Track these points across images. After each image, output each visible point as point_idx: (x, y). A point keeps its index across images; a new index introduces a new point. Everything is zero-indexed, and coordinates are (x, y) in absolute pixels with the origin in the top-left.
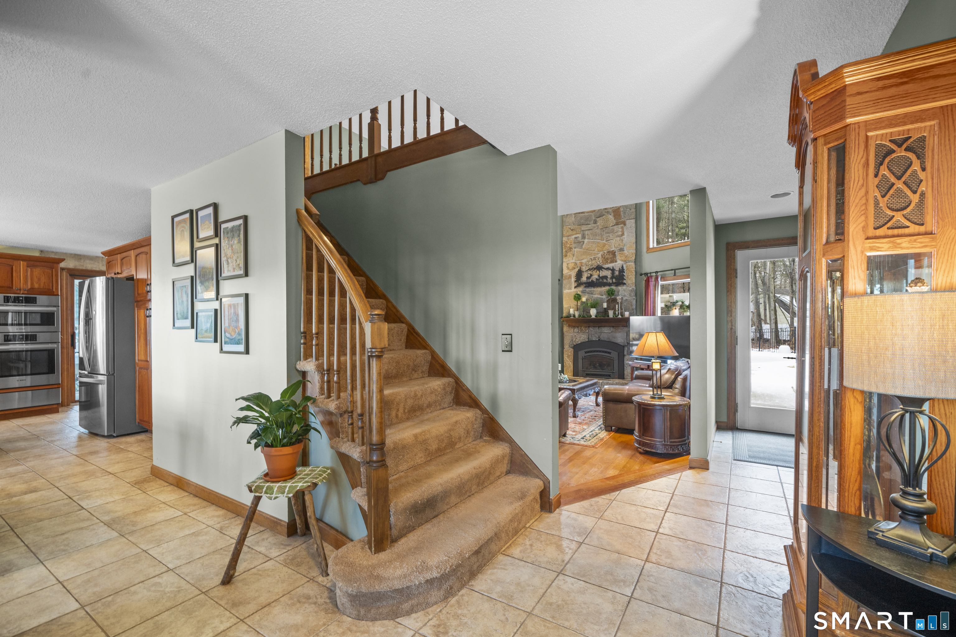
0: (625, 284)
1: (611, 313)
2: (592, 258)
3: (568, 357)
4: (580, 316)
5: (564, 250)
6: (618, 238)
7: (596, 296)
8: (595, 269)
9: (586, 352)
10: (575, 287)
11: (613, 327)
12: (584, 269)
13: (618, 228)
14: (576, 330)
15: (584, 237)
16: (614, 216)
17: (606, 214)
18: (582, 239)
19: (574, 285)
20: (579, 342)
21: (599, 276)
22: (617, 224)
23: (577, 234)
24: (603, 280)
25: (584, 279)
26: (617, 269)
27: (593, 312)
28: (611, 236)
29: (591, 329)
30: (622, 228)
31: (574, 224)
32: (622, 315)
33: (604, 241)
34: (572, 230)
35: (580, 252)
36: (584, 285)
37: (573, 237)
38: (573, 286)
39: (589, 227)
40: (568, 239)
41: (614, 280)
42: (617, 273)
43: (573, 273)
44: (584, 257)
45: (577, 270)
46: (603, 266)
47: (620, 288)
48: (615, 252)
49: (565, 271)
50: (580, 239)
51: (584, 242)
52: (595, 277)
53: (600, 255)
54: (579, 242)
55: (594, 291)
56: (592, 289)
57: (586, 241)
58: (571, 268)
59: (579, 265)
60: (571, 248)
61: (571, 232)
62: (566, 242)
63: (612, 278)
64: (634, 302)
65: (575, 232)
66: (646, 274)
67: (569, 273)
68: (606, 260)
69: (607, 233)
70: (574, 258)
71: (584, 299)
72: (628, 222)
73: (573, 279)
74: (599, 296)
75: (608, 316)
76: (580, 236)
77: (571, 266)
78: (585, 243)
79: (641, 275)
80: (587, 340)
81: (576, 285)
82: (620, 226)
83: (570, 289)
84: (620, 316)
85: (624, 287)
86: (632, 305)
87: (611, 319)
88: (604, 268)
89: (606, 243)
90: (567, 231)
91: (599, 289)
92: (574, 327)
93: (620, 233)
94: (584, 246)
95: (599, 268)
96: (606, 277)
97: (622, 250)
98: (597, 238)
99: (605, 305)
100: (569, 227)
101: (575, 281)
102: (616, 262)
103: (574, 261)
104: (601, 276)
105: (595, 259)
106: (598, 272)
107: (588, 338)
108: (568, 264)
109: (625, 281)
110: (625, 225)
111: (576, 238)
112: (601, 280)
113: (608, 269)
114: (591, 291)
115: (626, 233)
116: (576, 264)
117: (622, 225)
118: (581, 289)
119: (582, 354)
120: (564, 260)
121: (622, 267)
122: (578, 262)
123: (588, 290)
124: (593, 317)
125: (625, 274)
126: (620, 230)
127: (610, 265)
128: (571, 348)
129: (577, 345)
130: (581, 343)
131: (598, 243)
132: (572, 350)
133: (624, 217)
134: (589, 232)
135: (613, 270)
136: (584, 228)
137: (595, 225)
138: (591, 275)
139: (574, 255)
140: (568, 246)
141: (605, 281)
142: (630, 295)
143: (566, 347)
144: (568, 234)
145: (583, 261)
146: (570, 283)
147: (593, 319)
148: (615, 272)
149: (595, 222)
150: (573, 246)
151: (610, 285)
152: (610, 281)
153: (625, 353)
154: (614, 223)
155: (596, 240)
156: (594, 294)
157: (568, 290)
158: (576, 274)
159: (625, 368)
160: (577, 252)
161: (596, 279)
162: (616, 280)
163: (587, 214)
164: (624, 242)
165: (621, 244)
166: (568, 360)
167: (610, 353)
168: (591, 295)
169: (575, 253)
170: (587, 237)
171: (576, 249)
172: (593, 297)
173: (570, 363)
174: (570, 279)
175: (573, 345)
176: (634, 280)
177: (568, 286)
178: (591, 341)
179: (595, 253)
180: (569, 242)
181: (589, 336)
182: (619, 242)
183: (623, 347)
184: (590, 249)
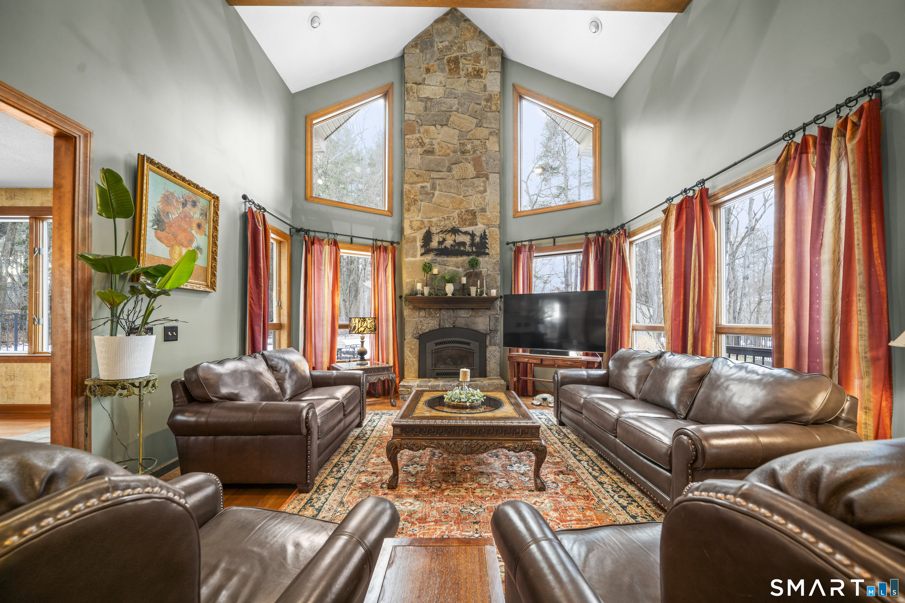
0: (488, 254)
1: (473, 291)
2: (445, 216)
3: (411, 351)
4: (430, 294)
5: (406, 202)
6: (479, 195)
7: (450, 268)
8: (449, 232)
9: (437, 344)
10: (422, 255)
11: (472, 309)
12: (434, 230)
13: (479, 181)
14: (422, 313)
15: (434, 187)
16: (474, 166)
17: (464, 161)
18: (432, 190)
19: (419, 251)
20: (427, 331)
21: (455, 241)
22: (478, 177)
23: (424, 182)
24: (459, 247)
25: (434, 244)
26: (478, 234)
27: (450, 288)
28: (470, 191)
29: (443, 312)
30: (484, 182)
31: (420, 169)
32: (486, 294)
33: (461, 197)
34: (418, 176)
35: (428, 206)
36: (435, 253)
37: (419, 185)
38: (419, 253)
39: (441, 175)
40: (412, 188)
41: (474, 249)
42: (477, 240)
43: (419, 236)
44: (433, 214)
45: (424, 231)
46: (460, 229)
47: (481, 259)
48: (475, 213)
49: (408, 231)
50: (428, 189)
51: (434, 194)
52: (449, 242)
53: (455, 214)
54: (427, 194)
55: (447, 261)
56: (446, 259)
57: (437, 193)
58: (416, 228)
59: (426, 223)
60: (415, 200)
61: (415, 179)
62: (409, 191)
63: (472, 244)
64: (499, 278)
65: (421, 180)
66: (514, 243)
67: (413, 235)
68: (463, 221)
69: (465, 186)
70: (420, 214)
71: (435, 271)
72: (491, 176)
73: (419, 243)
74: (454, 269)
75: (470, 295)
76: (428, 185)
77: (416, 224)
78: (436, 195)
79: (508, 244)
80: (438, 327)
81: (423, 251)
82: (482, 180)
83: (414, 256)
84: (485, 295)
85: (487, 258)
86: (496, 282)
87: (473, 298)
88: (461, 232)
89: (464, 199)
90: (411, 176)
91: (454, 259)
92: (420, 309)
93: (482, 188)
94: (434, 200)
95: (455, 231)
96: (463, 244)
97: (483, 210)
98: (452, 191)
99: (464, 280)
100: (414, 170)
101: (422, 247)
102: (477, 225)
103: (419, 218)
104: (457, 241)
105: (448, 218)
106: (453, 236)
107: (439, 325)
108: (411, 222)
109: (487, 251)
110: (487, 179)
111: (423, 187)
112: (457, 248)
113: (466, 233)
114: (443, 261)
115: (488, 190)
116: (423, 222)
117: (484, 179)
118: (429, 258)
119: (431, 346)
120: (406, 215)
121: (485, 232)
122: (426, 220)
123: (439, 259)
124: (450, 295)
125: (487, 241)
126: (482, 184)
127: (470, 229)
128: (415, 338)
129: (424, 334)
130: (430, 331)
131: (453, 197)
132: (416, 342)
133: (487, 168)
134: (441, 182)
135: (473, 235)
136: (434, 175)
137: (449, 173)
138: (444, 240)
139: (420, 210)
140: (412, 196)
141: (462, 248)
142: (494, 268)
143: (408, 337)
144: (411, 180)
145: (434, 220)
146: (415, 249)
147: (450, 298)
148: (476, 237)
149: (450, 170)
150: (420, 197)
151: (468, 254)
152: (468, 249)
153: (488, 343)
154: (474, 175)
155: (450, 194)
156: (448, 264)
157: (412, 257)
158: (424, 237)
159: (488, 362)
160: (424, 206)
161: (452, 245)
162: (476, 248)
163: (439, 157)
164: (486, 200)
165: (483, 202)
166: (411, 355)
167: (468, 344)
168: (444, 267)
169: (422, 207)
170: (438, 188)
171: (422, 202)
172: (445, 269)
173: (414, 360)
174: (414, 243)
175: (417, 335)
176: (499, 249)
177: (411, 252)
178: (443, 328)
179: (449, 211)
180: (412, 192)
181: (440, 322)
182: (480, 200)
183: (485, 335)
184: (442, 204)
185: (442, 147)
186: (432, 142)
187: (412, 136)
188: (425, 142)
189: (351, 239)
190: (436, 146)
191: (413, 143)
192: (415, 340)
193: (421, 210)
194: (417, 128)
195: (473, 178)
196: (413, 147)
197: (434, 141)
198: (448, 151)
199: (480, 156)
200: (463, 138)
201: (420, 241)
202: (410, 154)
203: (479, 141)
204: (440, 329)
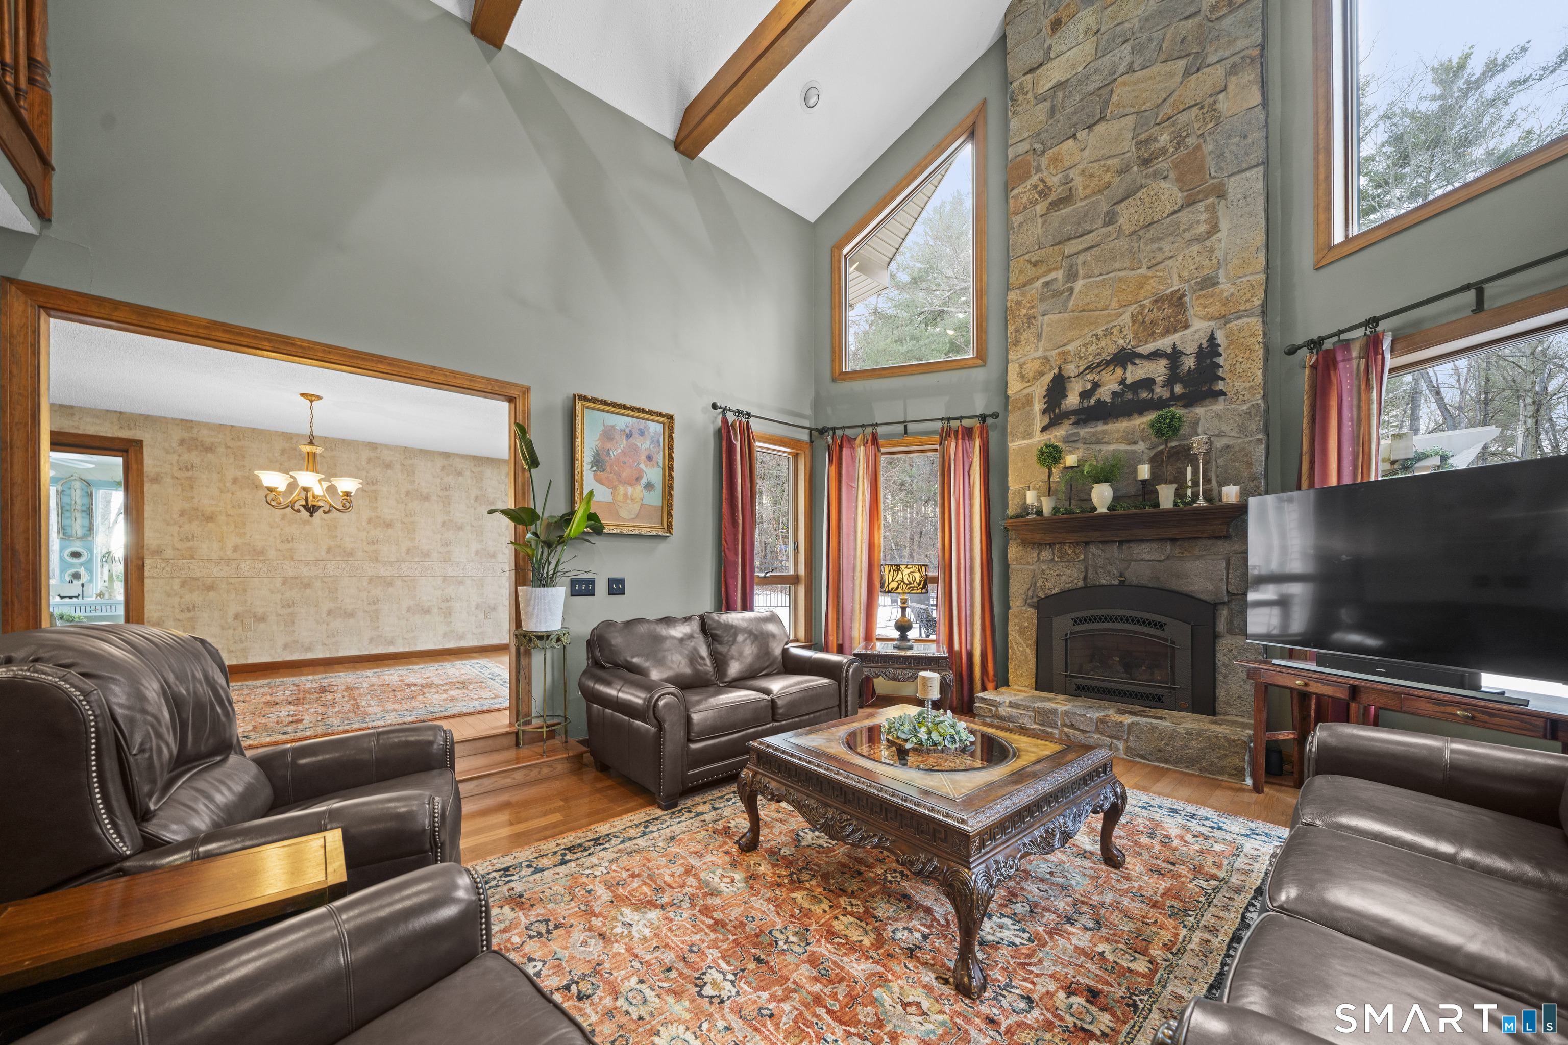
0: (1222, 393)
1: (1166, 496)
2: (1100, 332)
3: (1022, 632)
4: (1055, 510)
5: (1011, 329)
6: (1196, 248)
7: (1111, 447)
8: (1108, 363)
9: (1076, 621)
10: (1044, 429)
11: (1173, 540)
12: (1071, 370)
13: (1194, 213)
14: (1046, 554)
15: (1072, 276)
16: (1180, 179)
17: (1149, 181)
18: (1067, 282)
19: (1039, 421)
20: (1056, 591)
21: (1122, 382)
22: (1190, 203)
23: (1050, 271)
24: (1135, 393)
25: (1072, 400)
26: (1191, 348)
27: (1102, 495)
28: (1167, 248)
29: (1093, 549)
30: (1212, 209)
31: (1041, 246)
32: (1208, 499)
33: (1143, 271)
34: (1035, 265)
35: (1059, 321)
36: (1073, 419)
37: (1040, 283)
38: (1038, 427)
39: (1089, 239)
40: (1023, 294)
41: (1178, 389)
42: (1189, 363)
43: (1039, 390)
44: (1070, 334)
45: (1049, 377)
46: (1138, 350)
47: (1200, 411)
48: (1183, 296)
49: (1015, 387)
50: (1060, 285)
51: (1071, 290)
52: (1109, 384)
53: (1126, 318)
54: (1057, 294)
55: (1104, 432)
56: (1101, 427)
57: (1079, 284)
58: (1031, 375)
59: (1055, 362)
60: (1030, 318)
61: (1031, 272)
62: (1019, 302)
63: (1172, 379)
64: (1260, 451)
65: (1044, 268)
66: (1315, 344)
67: (1026, 391)
68: (1148, 329)
69: (1153, 240)
70: (1041, 345)
71: (1071, 460)
72: (1234, 182)
73: (1038, 406)
74: (1123, 447)
75: (1157, 505)
76: (1059, 274)
77: (1031, 368)
78: (1076, 291)
79: (1292, 351)
80: (1081, 584)
81: (1046, 421)
82: (1201, 206)
83: (1028, 435)
84: (1201, 502)
85: (1219, 406)
86: (1250, 465)
87: (1168, 512)
88: (1141, 356)
89: (1150, 273)
90: (1021, 272)
91: (1123, 425)
92: (1040, 545)
93: (1203, 228)
94: (1071, 303)
95: (1124, 358)
96: (1148, 383)
97: (1209, 282)
98: (1117, 265)
99: (1144, 472)
100: (1027, 257)
101: (1044, 412)
102: (1186, 326)
103: (1040, 353)
104: (1128, 382)
105: (1108, 333)
106: (1119, 370)
107: (1085, 578)
108: (1021, 366)
109: (1221, 386)
110: (1221, 194)
111: (1047, 284)
112: (1129, 396)
113: (1155, 355)
114: (1094, 434)
115: (1224, 225)
116: (1046, 359)
117: (1211, 200)
118: (1057, 435)
119: (1062, 625)
120: (1011, 356)
121: (1212, 338)
122: (1054, 352)
123: (1084, 431)
124: (1102, 510)
125: (1221, 361)
126: (1204, 217)
127: (1165, 343)
128: (1031, 606)
129: (1048, 597)
130: (1062, 593)
131: (1120, 280)
132: (1034, 614)
133: (1220, 169)
134: (1088, 256)
135: (1174, 356)
136: (1072, 247)
137: (1110, 228)
138: (1096, 385)
139: (1039, 336)
140: (1024, 311)
141: (1144, 395)
142: (1243, 429)
143: (1016, 603)
144: (1022, 279)
145: (1071, 347)
146: (1029, 420)
147: (1103, 516)
148: (1184, 359)
149: (1110, 219)
150: (1039, 308)
151: (1160, 404)
152: (1161, 392)
153: (1221, 626)
154: (1180, 202)
155: (1110, 275)
156: (1106, 440)
157: (1024, 438)
158: (1048, 390)
159: (1220, 677)
160: (1049, 325)
161: (1114, 394)
162: (1185, 387)
163: (1083, 203)
164: (1219, 254)
165: (1206, 263)
166: (1023, 641)
167: (1161, 626)
168: (1098, 447)
169: (1044, 327)
170: (1081, 272)
171: (1046, 317)
172: (1100, 451)
173: (1028, 650)
174: (1028, 408)
175: (1034, 599)
176: (1259, 373)
177: (1021, 429)
178: (1095, 586)
179: (1109, 315)
180: (1024, 302)
181: (1086, 571)
182: (1198, 259)
183: (1213, 607)
184: (1092, 306)
185: (1092, 176)
186: (1067, 176)
187: (1024, 185)
188: (1050, 184)
189: (906, 426)
190: (1078, 181)
191: (1025, 200)
192: (1031, 610)
193: (1044, 336)
194: (1035, 164)
195: (1175, 212)
196: (1025, 208)
197: (1072, 173)
198: (1107, 177)
199: (1198, 148)
200: (1145, 128)
201: (1039, 402)
202: (1020, 225)
203: (1195, 109)
204: (1086, 587)
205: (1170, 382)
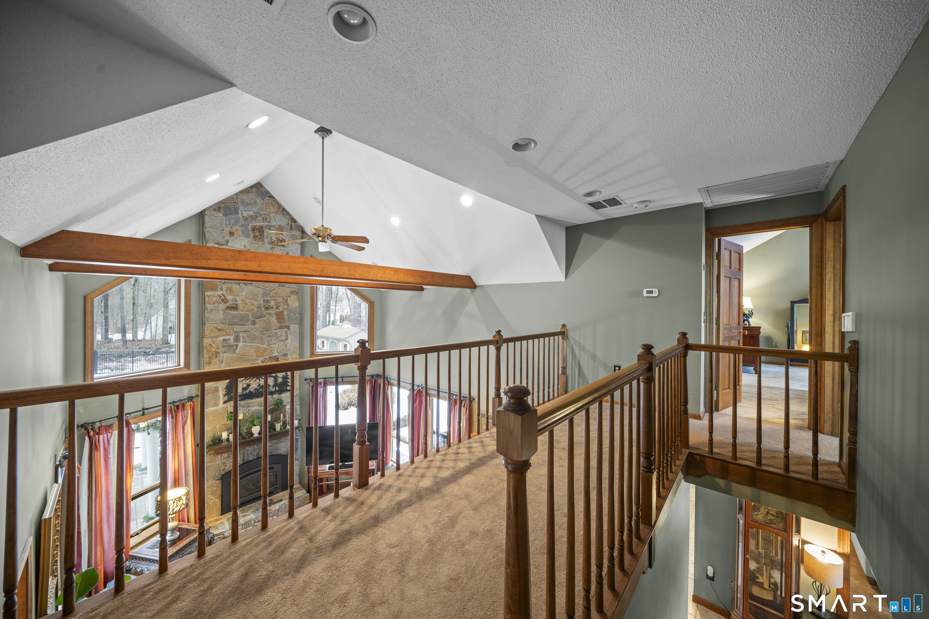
1: (277, 426)
3: (213, 493)
5: (206, 356)
6: (282, 343)
7: (254, 408)
10: (225, 402)
11: (275, 439)
13: (282, 333)
14: (226, 456)
15: (237, 339)
16: (277, 319)
17: (268, 316)
18: (234, 342)
19: (222, 399)
21: (259, 385)
22: (280, 327)
23: (227, 335)
27: (256, 430)
28: (273, 340)
29: (247, 448)
30: (286, 332)
31: (222, 323)
33: (265, 346)
34: (220, 330)
35: (232, 357)
37: (221, 338)
38: (221, 402)
39: (245, 328)
40: (213, 341)
41: (277, 388)
43: (222, 385)
44: (237, 363)
47: (283, 395)
48: (278, 358)
50: (232, 342)
51: (237, 346)
52: (253, 385)
54: (231, 346)
55: (251, 403)
56: (250, 401)
57: (240, 344)
60: (217, 354)
61: (217, 333)
62: (210, 345)
64: (298, 407)
65: (224, 333)
66: (312, 380)
67: (214, 386)
69: (269, 336)
70: (223, 366)
71: (240, 416)
72: (292, 326)
73: (221, 393)
74: (258, 408)
75: (274, 430)
76: (232, 338)
78: (239, 347)
79: (306, 380)
80: (241, 463)
81: (226, 398)
82: (283, 330)
83: (217, 405)
84: (287, 427)
85: (287, 394)
87: (278, 433)
89: (268, 347)
90: (212, 331)
93: (284, 338)
94: (237, 351)
97: (285, 355)
98: (256, 341)
100: (215, 325)
101: (225, 395)
104: (261, 385)
106: (258, 381)
110: (289, 329)
111: (225, 340)
112: (260, 389)
114: (249, 404)
115: (289, 338)
117: (286, 330)
123: (245, 403)
124: (256, 435)
126: (284, 334)
128: (217, 480)
129: (226, 473)
130: (233, 469)
131: (257, 347)
132: (219, 483)
133: (288, 321)
134: (245, 334)
135: (275, 377)
136: (237, 328)
137: (253, 326)
138: (248, 385)
139: (222, 362)
140: (214, 350)
143: (209, 481)
144: (212, 334)
146: (217, 399)
147: (256, 437)
148: (279, 379)
149: (254, 323)
150: (221, 349)
151: (271, 393)
152: (271, 389)
154: (278, 327)
155: (254, 344)
156: (252, 406)
157: (214, 406)
158: (227, 386)
160: (227, 358)
161: (256, 389)
162: (279, 387)
163: (242, 313)
164: (288, 347)
165: (285, 349)
166: (213, 497)
167: (272, 468)
168: (248, 408)
169: (224, 359)
170: (241, 340)
171: (225, 354)
172: (249, 410)
173: (216, 500)
174: (216, 393)
175: (219, 476)
176: (298, 385)
177: (212, 402)
178: (248, 462)
179: (253, 359)
180: (214, 345)
181: (244, 457)
182: (282, 347)
183: (286, 456)
184: (246, 354)
185: (246, 304)
186: (235, 299)
187: (214, 292)
188: (228, 299)
189: (143, 411)
190: (239, 302)
191: (214, 299)
192: (218, 481)
193: (224, 362)
194: (220, 286)
195: (276, 329)
196: (214, 303)
197: (237, 298)
198: (252, 307)
199: (282, 311)
200: (267, 296)
201: (222, 390)
202: (211, 310)
203: (282, 298)
204: (244, 463)
205: (275, 386)
